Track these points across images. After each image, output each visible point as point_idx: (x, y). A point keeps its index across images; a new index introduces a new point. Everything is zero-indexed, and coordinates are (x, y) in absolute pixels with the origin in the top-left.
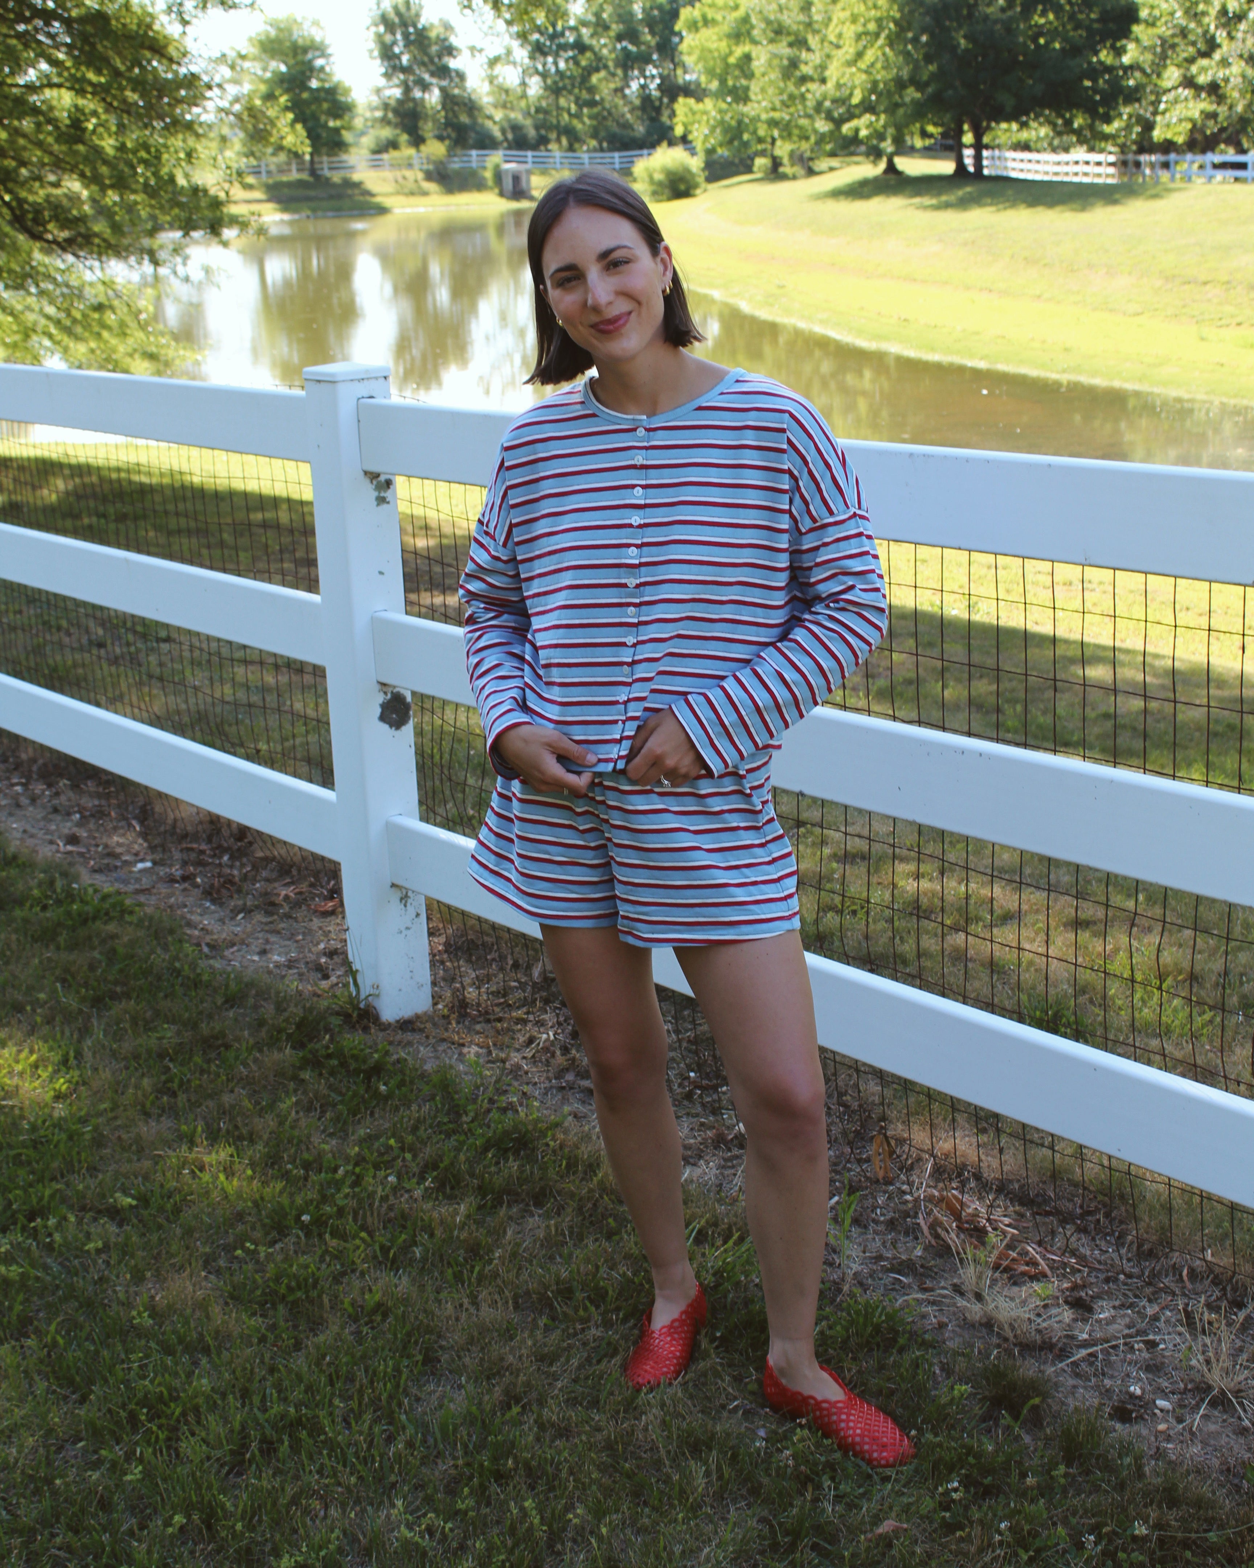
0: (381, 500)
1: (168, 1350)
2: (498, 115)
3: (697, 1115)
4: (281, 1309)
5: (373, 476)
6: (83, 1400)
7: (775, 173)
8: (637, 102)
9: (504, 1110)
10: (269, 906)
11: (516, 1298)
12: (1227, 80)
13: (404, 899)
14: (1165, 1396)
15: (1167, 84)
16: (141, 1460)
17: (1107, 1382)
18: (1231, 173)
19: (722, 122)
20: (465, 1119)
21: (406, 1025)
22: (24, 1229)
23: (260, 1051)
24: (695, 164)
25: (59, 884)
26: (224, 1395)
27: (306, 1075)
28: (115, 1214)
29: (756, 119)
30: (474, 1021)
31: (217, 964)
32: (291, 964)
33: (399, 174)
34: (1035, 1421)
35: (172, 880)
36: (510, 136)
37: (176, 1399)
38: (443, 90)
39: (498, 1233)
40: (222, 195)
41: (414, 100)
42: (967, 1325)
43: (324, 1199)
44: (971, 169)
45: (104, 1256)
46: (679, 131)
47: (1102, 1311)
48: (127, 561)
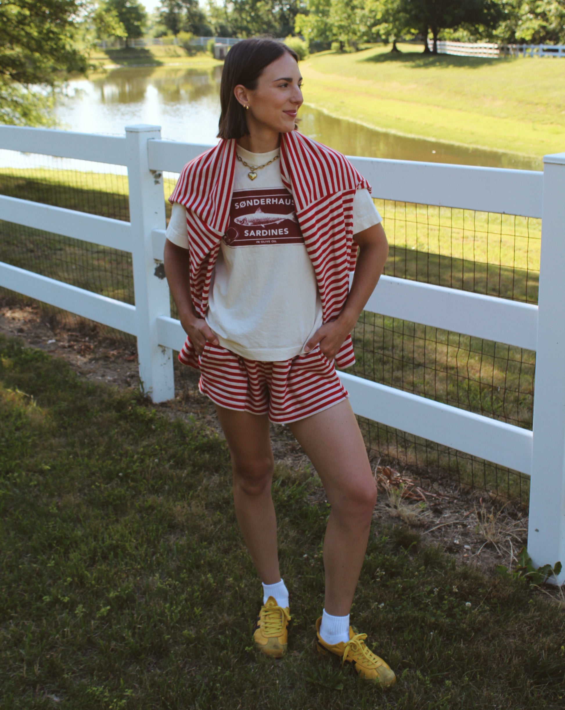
0: (157, 182)
1: (64, 521)
2: (214, 21)
3: (284, 440)
4: (110, 508)
5: (153, 172)
6: (30, 539)
7: (341, 50)
8: (278, 17)
9: (204, 437)
10: (106, 358)
11: (206, 504)
12: (550, 11)
13: (164, 351)
14: (468, 544)
15: (522, 12)
16: (54, 559)
17: (446, 539)
18: (551, 54)
19: (318, 26)
20: (187, 438)
21: (163, 405)
22: (4, 477)
23: (102, 412)
24: (305, 45)
25: (16, 347)
26: (87, 538)
27: (121, 422)
28: (42, 472)
29: (332, 25)
30: (192, 403)
31: (84, 380)
32: (115, 381)
33: (167, 47)
34: (414, 550)
35: (64, 347)
36: (219, 30)
37: (68, 539)
38: (188, 9)
39: (200, 482)
40: (86, 56)
41: (175, 14)
42: (391, 518)
43: (128, 467)
44: (431, 50)
45: (37, 488)
46: (297, 30)
47: (446, 514)
48: (47, 209)
